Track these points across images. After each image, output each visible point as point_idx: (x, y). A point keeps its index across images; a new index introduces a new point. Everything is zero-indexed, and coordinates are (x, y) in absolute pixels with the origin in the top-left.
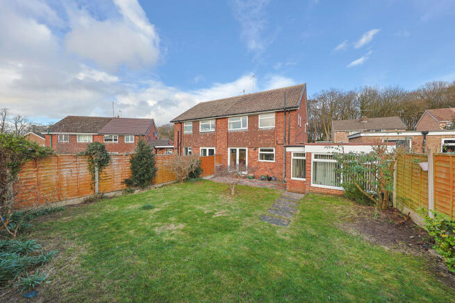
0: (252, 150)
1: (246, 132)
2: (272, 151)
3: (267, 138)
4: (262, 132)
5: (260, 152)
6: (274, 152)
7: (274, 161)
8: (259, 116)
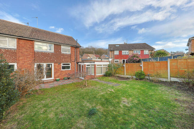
0: (57, 65)
1: (52, 54)
2: (69, 64)
3: (66, 58)
4: (63, 55)
5: (62, 65)
6: (70, 65)
7: (70, 69)
8: (62, 46)
